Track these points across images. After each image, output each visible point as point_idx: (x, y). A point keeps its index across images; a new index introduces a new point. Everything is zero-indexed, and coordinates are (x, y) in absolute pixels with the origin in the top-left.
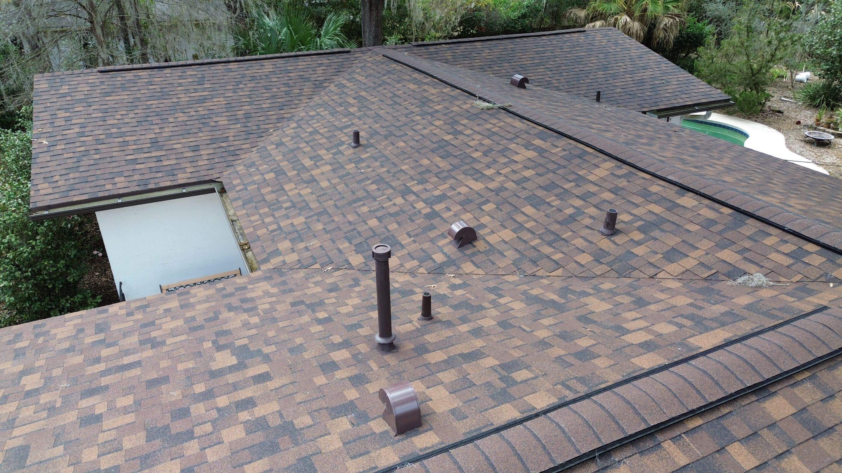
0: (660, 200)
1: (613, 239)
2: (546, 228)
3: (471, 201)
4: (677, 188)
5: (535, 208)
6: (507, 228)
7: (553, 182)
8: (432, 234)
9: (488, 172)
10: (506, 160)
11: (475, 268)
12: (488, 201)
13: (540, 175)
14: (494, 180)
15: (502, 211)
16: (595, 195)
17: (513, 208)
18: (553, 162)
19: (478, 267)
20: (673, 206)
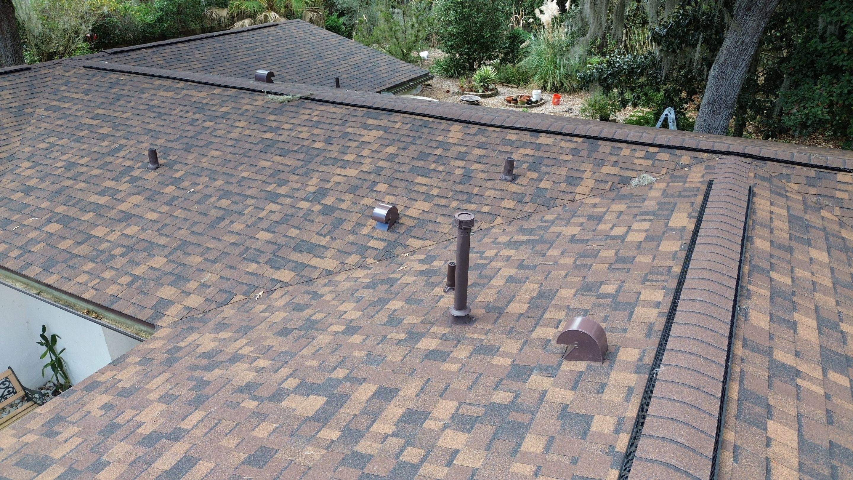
0: (525, 145)
1: (517, 182)
2: (452, 191)
3: (358, 187)
4: (529, 133)
5: (426, 177)
6: (417, 200)
7: (421, 152)
8: (348, 226)
9: (350, 157)
10: (356, 144)
11: (422, 242)
12: (375, 183)
13: (405, 149)
14: (362, 164)
15: (397, 187)
16: (468, 153)
17: (407, 183)
18: (405, 135)
19: (425, 240)
20: (538, 147)
